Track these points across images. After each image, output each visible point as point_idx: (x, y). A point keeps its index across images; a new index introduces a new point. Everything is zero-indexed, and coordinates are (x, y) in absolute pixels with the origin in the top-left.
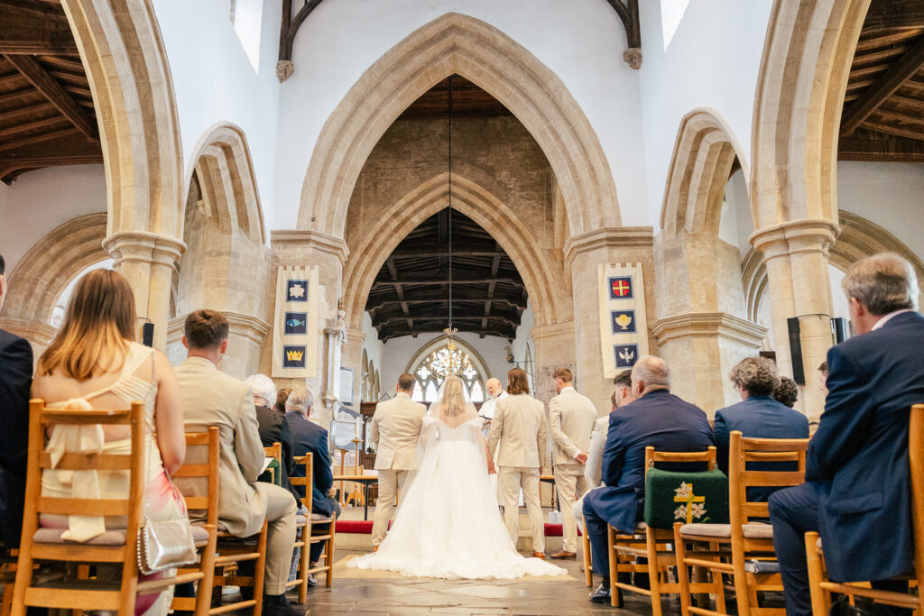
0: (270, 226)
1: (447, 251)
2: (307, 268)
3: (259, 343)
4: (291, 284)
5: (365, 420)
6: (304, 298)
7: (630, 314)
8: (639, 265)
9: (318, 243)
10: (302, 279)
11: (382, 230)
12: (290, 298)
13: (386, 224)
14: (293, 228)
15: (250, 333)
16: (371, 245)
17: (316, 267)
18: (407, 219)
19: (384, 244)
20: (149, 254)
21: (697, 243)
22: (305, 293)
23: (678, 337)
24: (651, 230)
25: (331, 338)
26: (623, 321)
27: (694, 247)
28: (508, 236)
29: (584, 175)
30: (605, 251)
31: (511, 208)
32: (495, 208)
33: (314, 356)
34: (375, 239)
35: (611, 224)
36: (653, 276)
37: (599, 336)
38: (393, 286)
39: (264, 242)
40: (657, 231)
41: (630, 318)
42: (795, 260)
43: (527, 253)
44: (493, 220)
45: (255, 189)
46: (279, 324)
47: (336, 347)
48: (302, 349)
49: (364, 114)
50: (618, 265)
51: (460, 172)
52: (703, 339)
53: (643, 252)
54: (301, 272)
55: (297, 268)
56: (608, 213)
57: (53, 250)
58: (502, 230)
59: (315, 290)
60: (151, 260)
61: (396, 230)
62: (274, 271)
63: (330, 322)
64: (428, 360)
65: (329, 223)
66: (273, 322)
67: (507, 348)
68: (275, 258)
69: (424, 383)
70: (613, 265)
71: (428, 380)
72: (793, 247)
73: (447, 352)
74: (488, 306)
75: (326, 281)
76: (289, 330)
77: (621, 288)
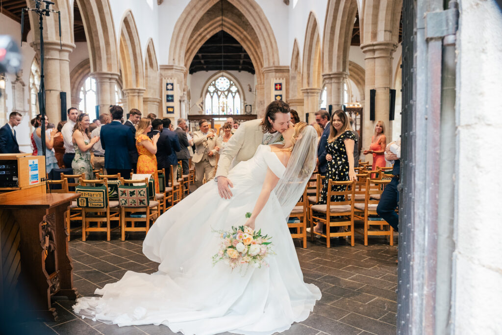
0: (159, 64)
1: (221, 44)
2: (173, 78)
3: (158, 105)
4: (167, 84)
6: (172, 89)
7: (281, 96)
8: (285, 79)
9: (176, 69)
10: (171, 83)
12: (167, 90)
14: (167, 64)
15: (156, 103)
17: (176, 78)
18: (205, 36)
20: (137, 93)
22: (173, 88)
23: (293, 105)
24: (288, 67)
25: (182, 103)
26: (279, 98)
27: (300, 76)
29: (269, 44)
30: (274, 74)
32: (242, 33)
33: (177, 109)
35: (276, 64)
36: (289, 83)
39: (158, 71)
40: (290, 69)
42: (310, 98)
43: (254, 53)
44: (241, 37)
45: (155, 54)
46: (164, 99)
47: (183, 105)
48: (173, 107)
49: (190, 17)
50: (278, 79)
51: (227, 16)
53: (286, 74)
54: (171, 80)
55: (169, 78)
56: (276, 60)
57: (80, 71)
59: (176, 86)
60: (138, 95)
62: (161, 80)
63: (181, 97)
64: (213, 83)
65: (179, 61)
66: (162, 98)
67: (249, 85)
68: (161, 75)
69: (212, 94)
70: (276, 79)
71: (213, 93)
72: (310, 94)
73: (222, 79)
74: (241, 61)
75: (179, 82)
76: (168, 101)
77: (278, 87)
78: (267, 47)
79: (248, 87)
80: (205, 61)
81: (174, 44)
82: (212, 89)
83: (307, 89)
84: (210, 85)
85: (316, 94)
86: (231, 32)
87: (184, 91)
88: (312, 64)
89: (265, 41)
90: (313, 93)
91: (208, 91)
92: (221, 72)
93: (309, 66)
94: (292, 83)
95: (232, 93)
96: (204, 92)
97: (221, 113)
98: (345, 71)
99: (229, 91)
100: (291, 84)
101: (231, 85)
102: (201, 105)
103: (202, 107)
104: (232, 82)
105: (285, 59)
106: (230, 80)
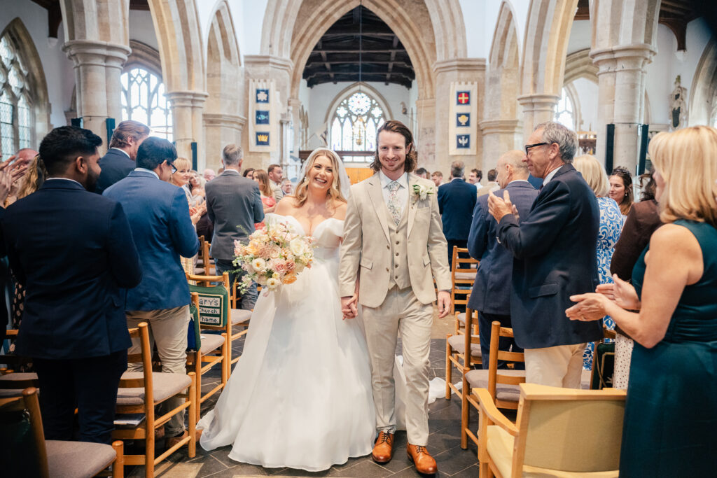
0: (243, 53)
1: (358, 32)
2: (268, 80)
3: (240, 130)
4: (258, 92)
5: (302, 162)
6: (267, 101)
7: (468, 115)
8: (476, 83)
9: (274, 63)
10: (265, 88)
11: (312, 25)
12: (258, 101)
13: (315, 20)
14: (257, 53)
15: (235, 125)
16: (304, 36)
17: (274, 80)
18: (330, 15)
19: (313, 35)
20: (190, 102)
21: (508, 75)
22: (268, 98)
23: (492, 133)
24: (484, 60)
25: (284, 126)
26: (463, 120)
27: (506, 77)
28: (403, 30)
29: (447, 18)
30: (456, 73)
31: (406, 10)
32: (394, 9)
33: (274, 138)
34: (307, 31)
35: (461, 56)
36: (484, 91)
37: (448, 128)
38: (320, 54)
39: (240, 65)
40: (487, 63)
41: (467, 118)
43: (415, 45)
44: (392, 17)
45: (234, 32)
46: (252, 118)
47: (287, 131)
48: (267, 134)
50: (463, 83)
52: (507, 135)
53: (478, 74)
54: (264, 84)
55: (262, 80)
56: (460, 48)
58: (399, 26)
59: (275, 96)
60: (191, 105)
61: (322, 24)
62: (247, 83)
63: (283, 116)
64: (345, 102)
65: (280, 49)
66: (248, 117)
67: (403, 103)
68: (247, 74)
69: (342, 120)
70: (460, 83)
71: (345, 118)
72: (536, 108)
73: (359, 95)
74: (391, 66)
75: (280, 88)
76: (259, 122)
77: (463, 98)
78: (443, 23)
79: (402, 106)
80: (332, 65)
81: (271, 17)
82: (342, 112)
83: (531, 97)
84: (340, 105)
85: (549, 108)
86: (376, 8)
87: (289, 105)
88: (544, 43)
89: (440, 12)
90: (544, 104)
91: (335, 115)
92: (357, 85)
93: (537, 48)
94: (491, 90)
95: (374, 118)
96: (330, 115)
97: (357, 148)
98: (650, 43)
99: (369, 115)
100: (489, 92)
101: (373, 106)
102: (324, 135)
103: (325, 140)
104: (374, 102)
105: (479, 45)
106: (372, 98)
